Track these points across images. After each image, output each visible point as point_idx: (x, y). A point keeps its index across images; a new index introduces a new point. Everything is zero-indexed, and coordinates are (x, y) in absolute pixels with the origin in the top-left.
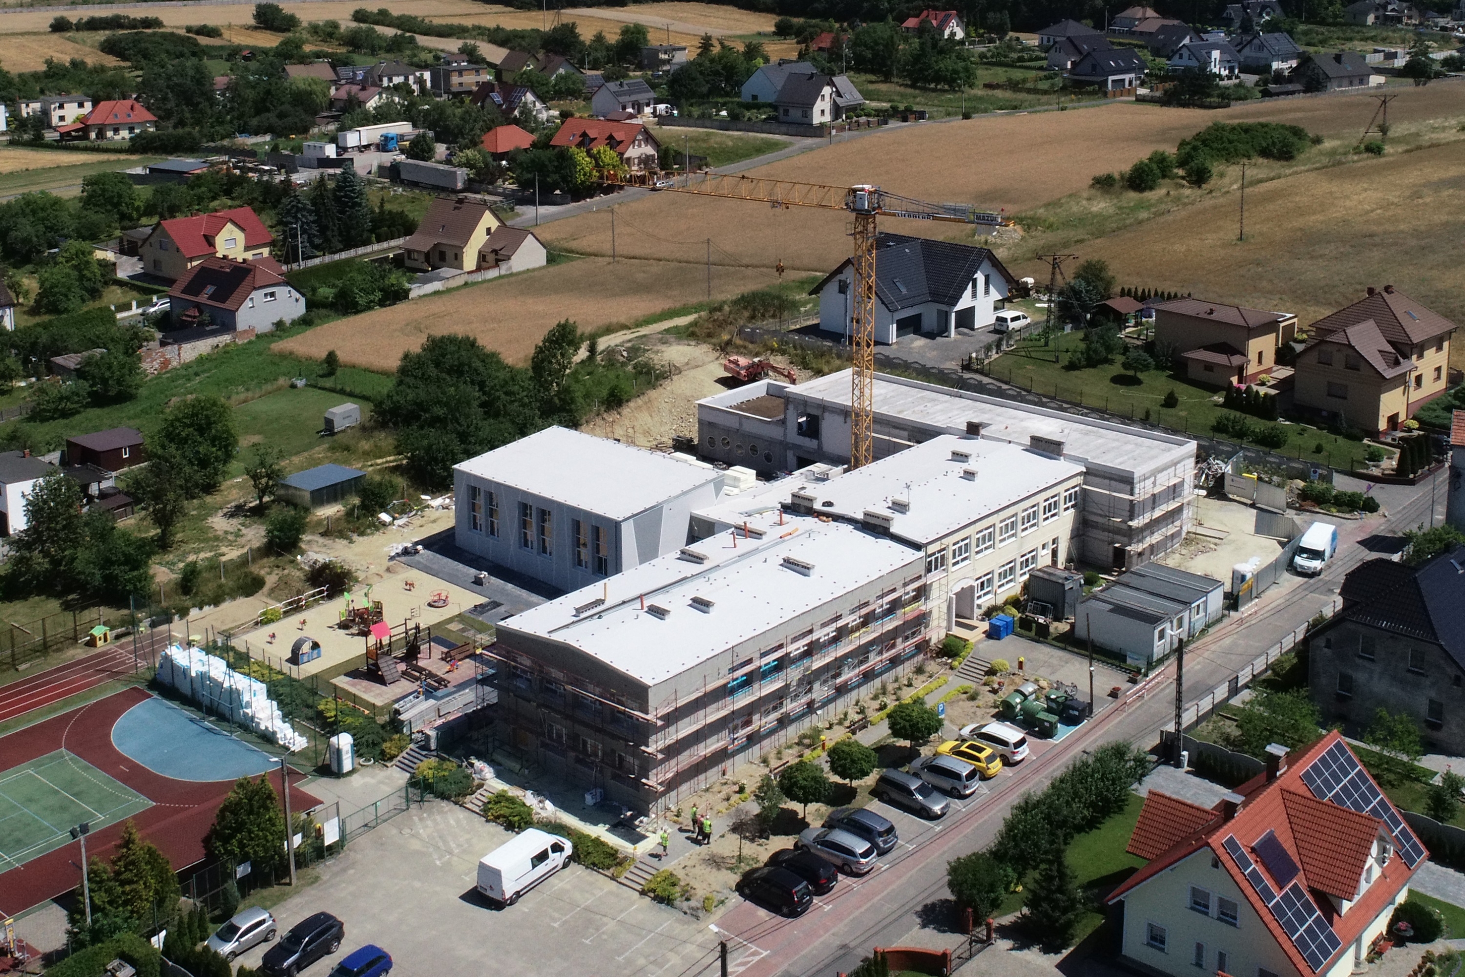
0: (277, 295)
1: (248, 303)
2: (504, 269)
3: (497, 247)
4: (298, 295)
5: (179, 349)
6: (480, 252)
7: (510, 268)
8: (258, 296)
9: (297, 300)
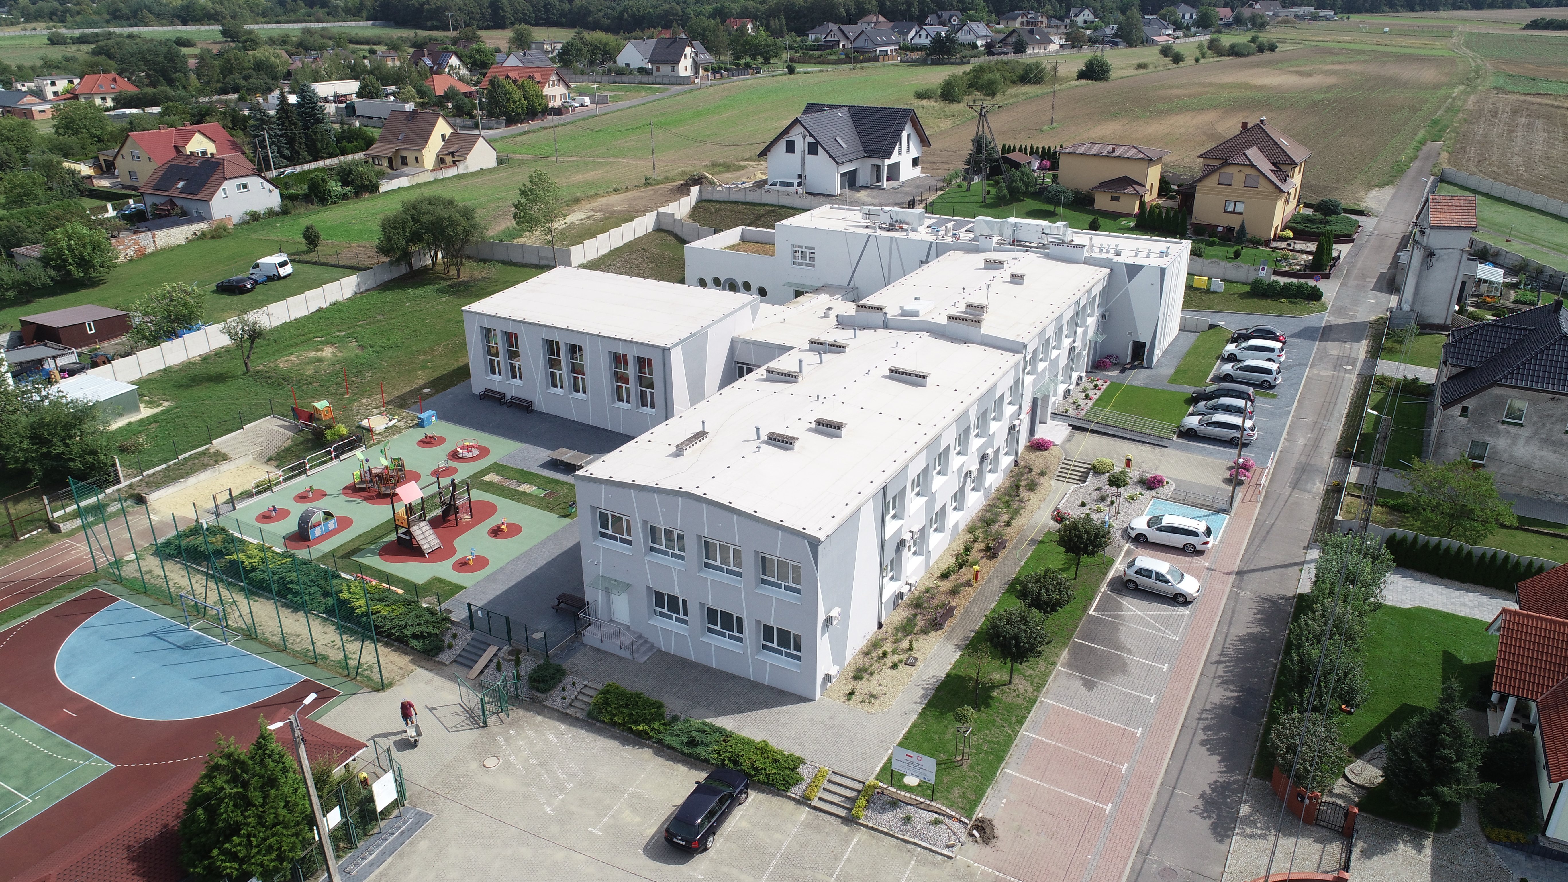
0: (249, 186)
1: (220, 193)
2: (461, 169)
3: (453, 150)
4: (272, 187)
5: (153, 237)
6: (438, 155)
7: (467, 167)
8: (230, 186)
9: (270, 191)
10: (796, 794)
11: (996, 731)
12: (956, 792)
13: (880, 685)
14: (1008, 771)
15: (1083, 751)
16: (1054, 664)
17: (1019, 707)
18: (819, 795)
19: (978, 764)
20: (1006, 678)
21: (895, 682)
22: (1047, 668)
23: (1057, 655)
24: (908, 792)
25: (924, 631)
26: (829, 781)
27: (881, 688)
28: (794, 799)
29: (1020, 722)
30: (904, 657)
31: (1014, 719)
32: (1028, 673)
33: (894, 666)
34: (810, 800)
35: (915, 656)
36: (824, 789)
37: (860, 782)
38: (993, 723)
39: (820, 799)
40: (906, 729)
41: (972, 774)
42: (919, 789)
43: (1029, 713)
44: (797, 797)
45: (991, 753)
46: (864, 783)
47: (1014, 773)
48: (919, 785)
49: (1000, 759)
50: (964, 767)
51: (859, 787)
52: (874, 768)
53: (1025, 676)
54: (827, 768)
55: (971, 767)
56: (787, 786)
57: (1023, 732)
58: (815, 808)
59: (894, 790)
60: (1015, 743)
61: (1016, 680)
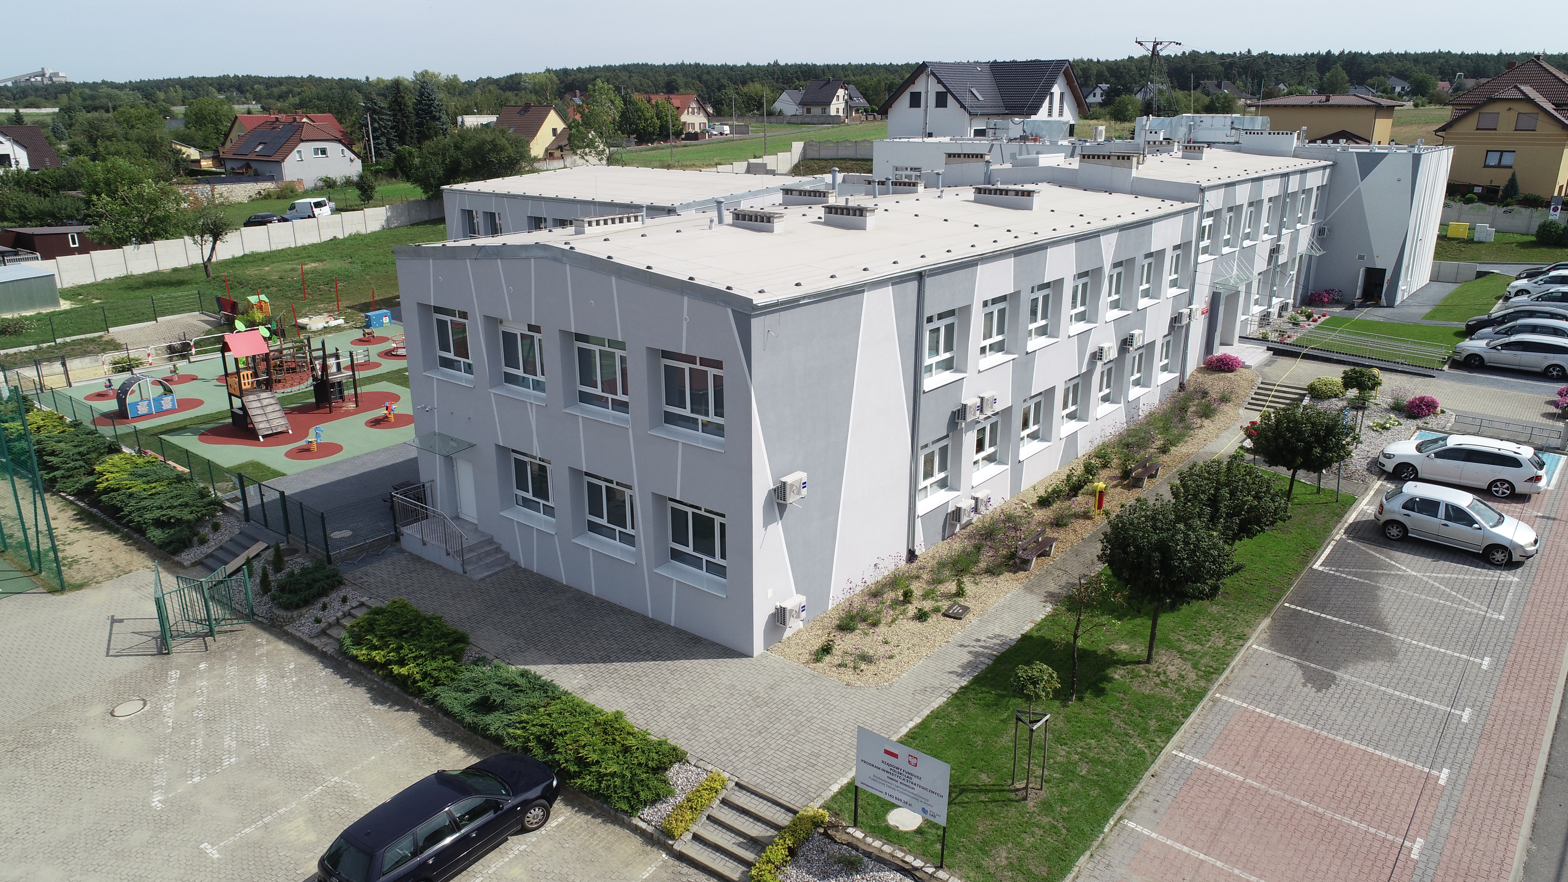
0: (328, 152)
1: (294, 156)
3: (563, 144)
4: (354, 157)
5: (212, 190)
6: (547, 150)
8: (306, 149)
9: (352, 161)
10: (649, 823)
11: (1112, 743)
12: (1002, 856)
13: (886, 643)
14: (1132, 825)
15: (1311, 800)
16: (1243, 638)
17: (1166, 704)
18: (694, 828)
19: (1064, 802)
20: (1141, 651)
21: (916, 640)
22: (1228, 643)
23: (1251, 625)
24: (889, 842)
25: (992, 572)
26: (724, 802)
27: (887, 647)
28: (642, 833)
29: (1168, 731)
30: (945, 605)
31: (1153, 724)
32: (1189, 647)
33: (921, 616)
34: (673, 837)
35: (967, 604)
36: (709, 818)
37: (789, 810)
38: (1107, 728)
39: (696, 838)
40: (918, 720)
41: (1045, 820)
42: (918, 839)
43: (1186, 716)
44: (650, 829)
45: (1096, 783)
46: (795, 812)
47: (1146, 832)
48: (919, 831)
49: (1115, 797)
50: (1030, 804)
51: (784, 819)
52: (827, 785)
53: (1181, 652)
54: (726, 775)
55: (1046, 807)
56: (635, 804)
57: (1170, 749)
58: (681, 857)
59: (859, 834)
60: (1152, 770)
61: (1162, 657)
